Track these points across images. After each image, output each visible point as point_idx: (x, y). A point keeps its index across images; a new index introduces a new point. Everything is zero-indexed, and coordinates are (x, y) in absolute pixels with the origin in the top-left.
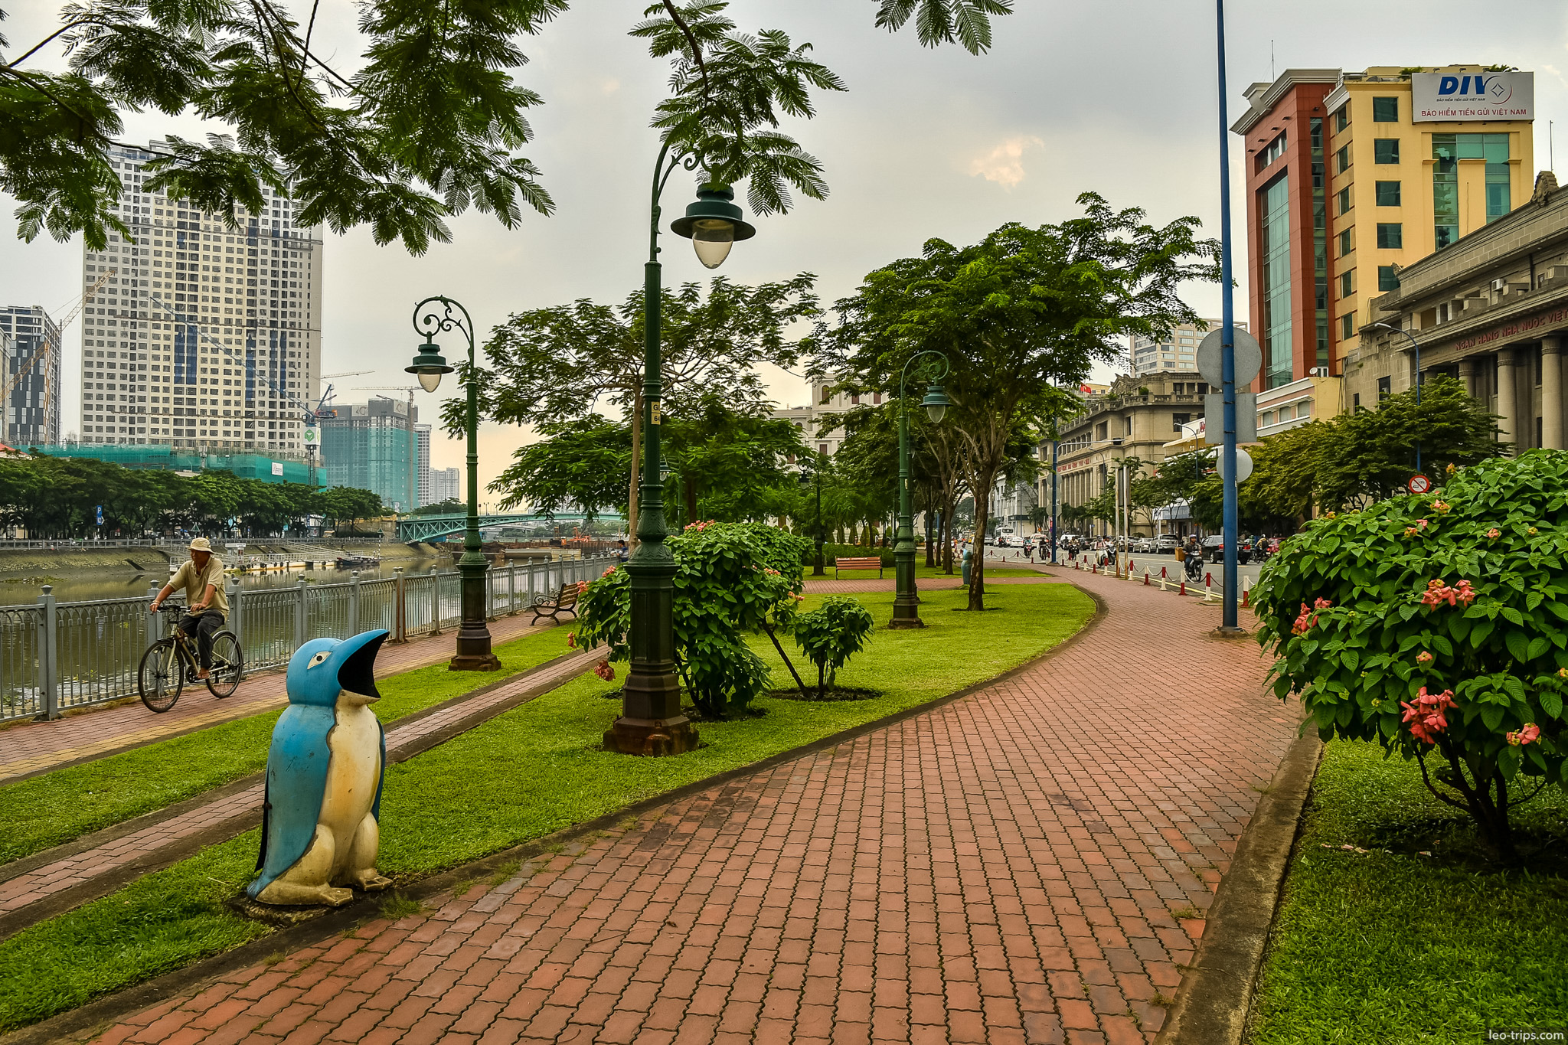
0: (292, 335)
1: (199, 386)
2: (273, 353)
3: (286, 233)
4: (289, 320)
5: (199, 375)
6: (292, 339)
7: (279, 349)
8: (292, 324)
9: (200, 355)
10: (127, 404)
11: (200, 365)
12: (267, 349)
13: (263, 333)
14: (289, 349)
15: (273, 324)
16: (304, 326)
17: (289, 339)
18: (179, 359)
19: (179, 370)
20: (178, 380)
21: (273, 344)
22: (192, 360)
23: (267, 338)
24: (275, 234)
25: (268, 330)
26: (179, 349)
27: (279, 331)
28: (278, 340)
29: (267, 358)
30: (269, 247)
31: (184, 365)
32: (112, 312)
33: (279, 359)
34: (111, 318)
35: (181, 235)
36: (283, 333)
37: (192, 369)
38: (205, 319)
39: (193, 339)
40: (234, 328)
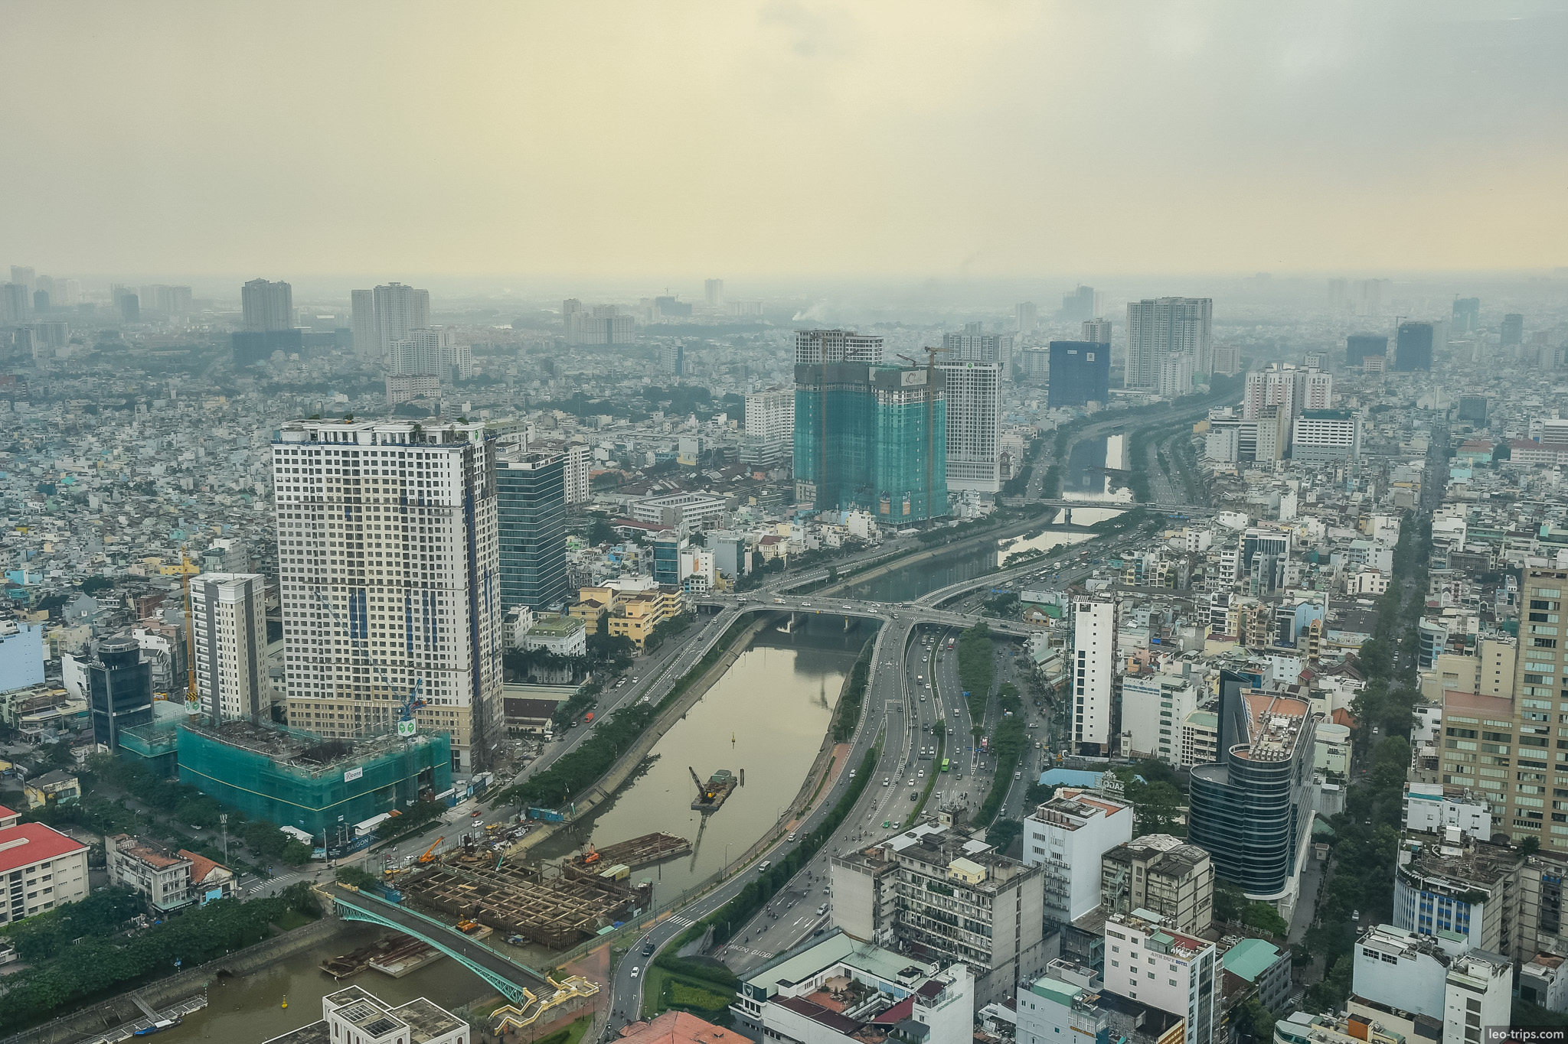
0: (440, 594)
1: (370, 640)
2: (426, 611)
3: (430, 501)
4: (437, 580)
5: (370, 631)
6: (441, 598)
7: (429, 607)
8: (439, 584)
9: (369, 612)
11: (370, 622)
12: (421, 607)
13: (416, 593)
14: (438, 607)
15: (425, 585)
16: (450, 586)
17: (438, 598)
18: (353, 618)
19: (354, 626)
20: (355, 635)
21: (425, 603)
22: (363, 618)
23: (420, 598)
24: (421, 502)
25: (420, 591)
26: (353, 609)
27: (429, 591)
28: (429, 599)
29: (421, 616)
30: (417, 515)
31: (358, 622)
32: (301, 579)
33: (430, 616)
34: (301, 584)
35: (348, 509)
36: (433, 593)
37: (364, 626)
38: (372, 581)
39: (363, 599)
40: (395, 588)
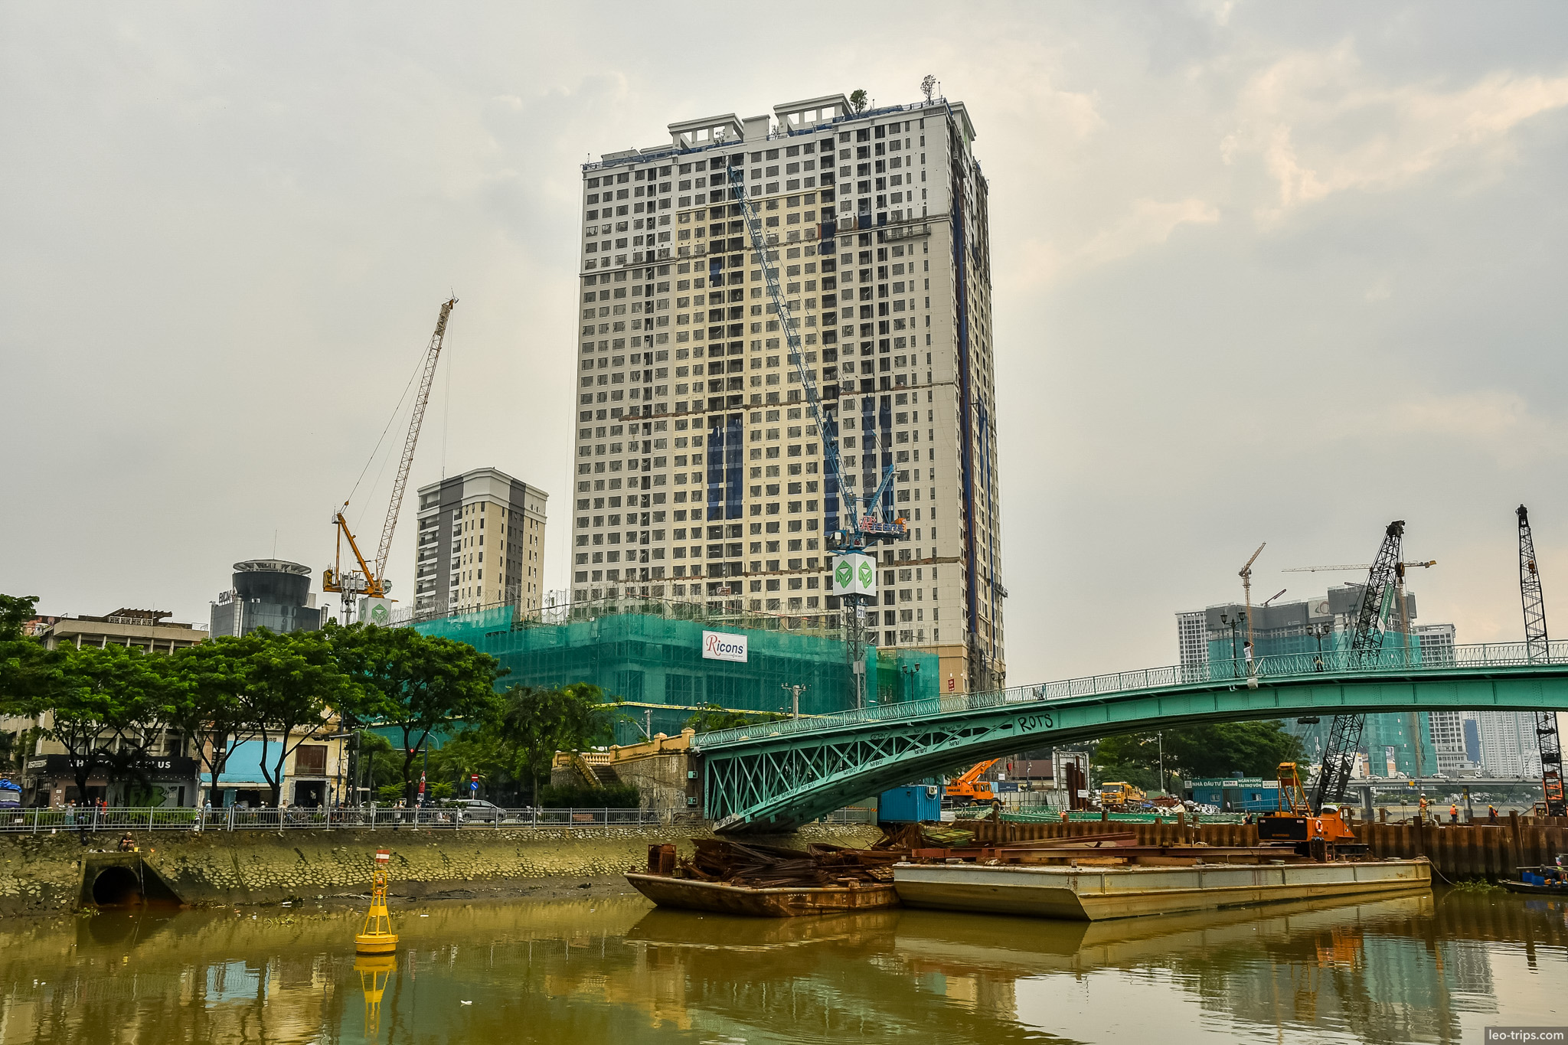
0: (902, 399)
1: (746, 520)
2: (868, 441)
3: (882, 217)
4: (894, 372)
5: (747, 501)
6: (901, 409)
7: (878, 431)
8: (901, 379)
9: (748, 463)
10: (637, 564)
11: (748, 482)
12: (858, 433)
13: (849, 405)
14: (896, 428)
15: (867, 385)
16: (922, 380)
17: (895, 409)
18: (714, 476)
19: (714, 495)
20: (714, 513)
21: (868, 423)
22: (736, 475)
23: (857, 414)
24: (864, 222)
25: (858, 399)
26: (714, 458)
27: (878, 396)
28: (876, 413)
29: (858, 451)
30: (855, 249)
31: (723, 485)
32: (617, 413)
33: (878, 451)
34: (616, 422)
35: (716, 263)
36: (885, 400)
37: (736, 491)
38: (756, 399)
39: (736, 437)
40: (804, 406)
